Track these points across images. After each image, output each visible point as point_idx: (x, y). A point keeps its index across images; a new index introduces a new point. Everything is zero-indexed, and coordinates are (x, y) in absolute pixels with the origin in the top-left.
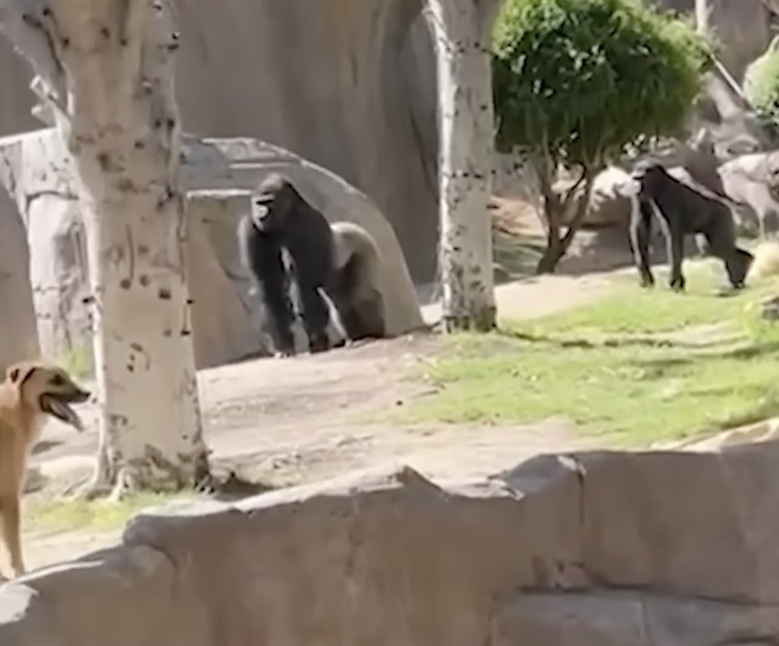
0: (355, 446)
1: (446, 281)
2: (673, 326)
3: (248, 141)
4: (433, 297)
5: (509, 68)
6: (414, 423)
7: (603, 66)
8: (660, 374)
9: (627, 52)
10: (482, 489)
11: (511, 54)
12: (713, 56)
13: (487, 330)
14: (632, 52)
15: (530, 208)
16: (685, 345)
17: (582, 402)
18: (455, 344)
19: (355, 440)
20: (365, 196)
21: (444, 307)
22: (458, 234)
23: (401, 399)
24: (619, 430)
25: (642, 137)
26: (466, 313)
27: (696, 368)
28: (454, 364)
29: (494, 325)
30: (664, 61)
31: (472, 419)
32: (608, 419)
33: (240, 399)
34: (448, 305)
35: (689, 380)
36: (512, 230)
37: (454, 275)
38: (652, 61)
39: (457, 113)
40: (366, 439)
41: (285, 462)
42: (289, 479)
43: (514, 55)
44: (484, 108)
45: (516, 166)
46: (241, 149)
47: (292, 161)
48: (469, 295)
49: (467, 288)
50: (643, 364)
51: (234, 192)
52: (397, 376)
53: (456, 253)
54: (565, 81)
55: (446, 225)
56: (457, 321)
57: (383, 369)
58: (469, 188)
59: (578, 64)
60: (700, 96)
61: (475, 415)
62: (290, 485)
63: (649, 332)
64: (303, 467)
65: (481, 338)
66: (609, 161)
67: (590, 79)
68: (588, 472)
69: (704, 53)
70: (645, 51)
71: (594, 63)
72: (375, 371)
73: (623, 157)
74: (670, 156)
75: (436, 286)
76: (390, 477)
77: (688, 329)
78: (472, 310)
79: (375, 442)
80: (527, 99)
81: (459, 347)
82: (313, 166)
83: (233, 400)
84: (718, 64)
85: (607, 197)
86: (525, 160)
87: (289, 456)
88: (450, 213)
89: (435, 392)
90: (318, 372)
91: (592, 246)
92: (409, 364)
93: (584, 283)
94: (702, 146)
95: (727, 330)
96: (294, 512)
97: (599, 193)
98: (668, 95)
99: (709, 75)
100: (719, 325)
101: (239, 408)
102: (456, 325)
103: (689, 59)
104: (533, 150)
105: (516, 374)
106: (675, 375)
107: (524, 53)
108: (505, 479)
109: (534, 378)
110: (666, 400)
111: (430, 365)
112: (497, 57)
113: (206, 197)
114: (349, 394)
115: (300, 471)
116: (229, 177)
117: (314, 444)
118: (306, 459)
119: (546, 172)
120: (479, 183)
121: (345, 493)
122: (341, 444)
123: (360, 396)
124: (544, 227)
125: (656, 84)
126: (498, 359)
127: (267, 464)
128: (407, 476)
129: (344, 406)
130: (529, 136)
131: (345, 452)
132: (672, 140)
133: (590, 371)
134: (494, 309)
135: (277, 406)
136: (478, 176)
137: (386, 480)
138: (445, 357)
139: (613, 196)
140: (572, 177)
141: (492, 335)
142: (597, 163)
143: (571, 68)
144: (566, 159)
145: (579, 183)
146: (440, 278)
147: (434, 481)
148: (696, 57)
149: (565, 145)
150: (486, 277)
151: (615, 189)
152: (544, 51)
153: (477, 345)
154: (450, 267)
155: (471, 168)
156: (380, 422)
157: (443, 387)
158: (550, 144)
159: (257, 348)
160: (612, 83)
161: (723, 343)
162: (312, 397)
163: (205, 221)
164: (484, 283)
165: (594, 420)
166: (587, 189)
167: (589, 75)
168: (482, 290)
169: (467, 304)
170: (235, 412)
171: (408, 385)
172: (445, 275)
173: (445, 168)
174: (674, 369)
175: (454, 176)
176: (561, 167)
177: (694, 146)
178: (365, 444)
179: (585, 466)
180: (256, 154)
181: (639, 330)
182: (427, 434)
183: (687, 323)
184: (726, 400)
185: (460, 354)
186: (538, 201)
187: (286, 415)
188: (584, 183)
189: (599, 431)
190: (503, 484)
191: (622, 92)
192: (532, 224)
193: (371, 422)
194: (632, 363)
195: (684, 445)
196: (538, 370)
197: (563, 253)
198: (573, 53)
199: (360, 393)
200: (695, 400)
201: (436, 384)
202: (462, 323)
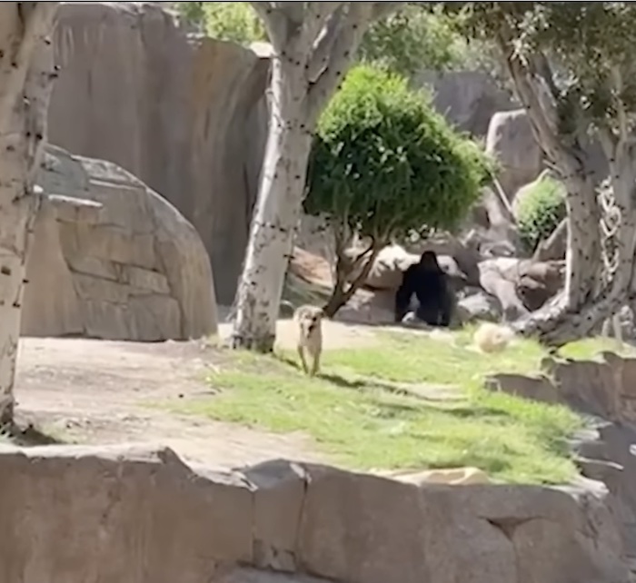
0: (136, 423)
1: (240, 307)
2: (414, 379)
3: (107, 164)
4: (228, 318)
5: (329, 150)
6: (189, 414)
7: (404, 164)
8: (392, 415)
9: (424, 157)
10: (224, 477)
11: (334, 140)
12: (493, 175)
13: (264, 352)
14: (428, 157)
15: (326, 263)
16: (418, 396)
17: (325, 424)
18: (237, 358)
19: (137, 419)
20: (191, 226)
21: (235, 328)
22: (257, 272)
23: (182, 392)
24: (349, 453)
25: (425, 226)
26: (250, 335)
27: (421, 416)
28: (233, 373)
29: (271, 350)
30: (453, 170)
31: (235, 420)
32: (341, 442)
33: (54, 367)
34: (238, 327)
35: (413, 424)
36: (308, 278)
37: (248, 304)
38: (442, 168)
39: (276, 176)
40: (147, 419)
41: (77, 424)
42: (75, 438)
43: (336, 141)
44: (298, 177)
45: (321, 229)
46: (101, 170)
47: (140, 187)
48: (257, 322)
49: (256, 316)
50: (381, 405)
51: (87, 202)
52: (185, 374)
53: (252, 287)
54: (372, 170)
55: (249, 263)
56: (242, 340)
57: (175, 367)
58: (274, 237)
59: (384, 158)
60: (476, 204)
61: (237, 417)
62: (75, 443)
63: (393, 380)
64: (91, 432)
65: (258, 357)
66: (393, 240)
67: (391, 172)
68: (313, 481)
69: (486, 171)
70: (439, 159)
71: (398, 160)
72: (168, 367)
73: (407, 239)
74: (443, 245)
75: (232, 308)
76: (153, 453)
77: (424, 384)
78: (256, 334)
79: (153, 423)
80: (339, 178)
81: (240, 362)
82: (156, 194)
83: (49, 367)
84: (496, 182)
85: (388, 267)
86: (328, 225)
87: (81, 421)
88: (254, 253)
89: (212, 393)
90: (123, 359)
91: (368, 303)
92: (198, 367)
93: (354, 331)
94: (470, 243)
95: (454, 391)
96: (69, 465)
97: (382, 263)
98: (450, 197)
99: (487, 189)
100: (449, 387)
101: (52, 374)
102: (242, 342)
103: (473, 172)
104: (336, 218)
105: (280, 392)
106: (404, 418)
107: (342, 140)
108: (245, 473)
109: (292, 398)
110: (392, 437)
111: (213, 371)
112: (321, 140)
113: (64, 201)
114: (143, 380)
115: (86, 434)
116: (86, 190)
117: (104, 415)
118: (95, 425)
119: (342, 239)
120: (283, 235)
121: (114, 459)
122: (126, 419)
123: (153, 385)
124: (333, 280)
125: (442, 186)
126: (269, 377)
127: (62, 423)
128: (167, 455)
129: (137, 390)
130: (335, 207)
131: (127, 426)
132: (447, 233)
133: (337, 402)
134: (273, 337)
135: (82, 379)
136: (282, 230)
137: (148, 455)
138: (226, 368)
139: (393, 268)
140: (363, 246)
141: (268, 357)
142: (384, 239)
143: (377, 160)
144: (360, 231)
145: (366, 252)
146: (235, 305)
147: (188, 464)
148: (478, 172)
149: (361, 221)
150: (273, 310)
151: (396, 263)
152: (359, 142)
153: (254, 363)
154: (245, 297)
155: (278, 222)
156: (162, 408)
157: (220, 391)
158: (350, 217)
159: (80, 330)
160: (408, 178)
161: (448, 400)
162: (114, 377)
163: (59, 220)
164: (269, 315)
165: (331, 441)
166: (372, 258)
167: (391, 169)
168: (268, 320)
169: (254, 329)
170: (48, 377)
171: (193, 383)
172: (240, 303)
173: (258, 218)
174: (404, 413)
175: (264, 225)
176: (356, 237)
177: (464, 242)
178: (145, 423)
179: (311, 476)
180: (111, 176)
181: (387, 377)
182: (196, 425)
183: (425, 379)
184: (438, 445)
185: (239, 367)
186: (333, 259)
187: (89, 387)
188: (370, 253)
189: (334, 450)
190: (243, 476)
191: (414, 188)
192: (324, 276)
193: (155, 406)
194: (374, 402)
195: (394, 475)
196: (297, 392)
197: (343, 304)
198: (382, 149)
199: (154, 382)
200: (413, 442)
201: (213, 387)
202: (246, 343)
